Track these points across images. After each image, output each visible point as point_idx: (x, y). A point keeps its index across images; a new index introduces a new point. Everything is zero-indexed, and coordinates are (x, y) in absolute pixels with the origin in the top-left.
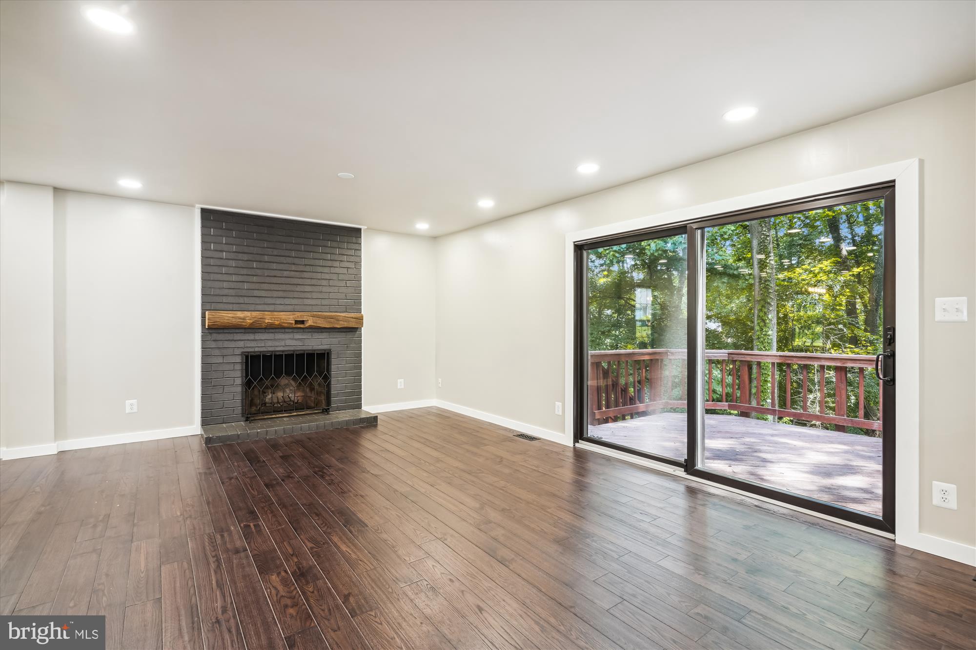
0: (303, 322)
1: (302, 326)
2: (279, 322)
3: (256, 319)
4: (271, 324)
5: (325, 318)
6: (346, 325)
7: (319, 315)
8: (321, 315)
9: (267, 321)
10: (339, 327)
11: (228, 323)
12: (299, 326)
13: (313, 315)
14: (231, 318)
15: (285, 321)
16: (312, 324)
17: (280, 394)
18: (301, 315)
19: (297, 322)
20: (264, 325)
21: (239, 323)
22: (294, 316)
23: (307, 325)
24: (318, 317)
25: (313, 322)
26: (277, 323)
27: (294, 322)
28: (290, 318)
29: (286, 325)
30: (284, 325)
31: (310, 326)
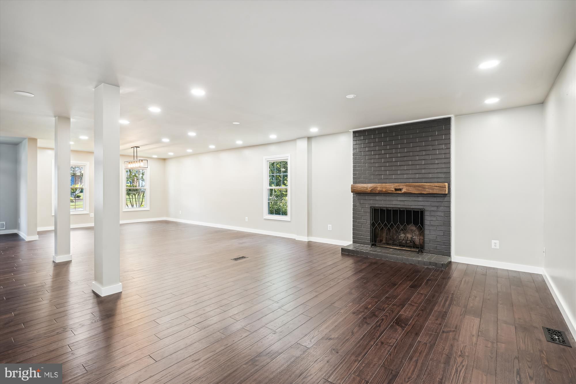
0: (400, 190)
1: (399, 192)
2: (385, 190)
3: (373, 188)
4: (381, 191)
5: (415, 186)
6: (431, 191)
7: (410, 185)
8: (412, 185)
9: (378, 189)
10: (425, 193)
11: (360, 190)
12: (398, 192)
13: (406, 185)
14: (361, 188)
15: (389, 189)
16: (406, 191)
17: (409, 236)
18: (398, 185)
19: (396, 190)
20: (377, 192)
21: (365, 190)
22: (394, 186)
23: (403, 191)
24: (410, 186)
25: (407, 190)
26: (384, 190)
27: (394, 190)
28: (391, 187)
29: (390, 191)
30: (388, 191)
31: (404, 192)
